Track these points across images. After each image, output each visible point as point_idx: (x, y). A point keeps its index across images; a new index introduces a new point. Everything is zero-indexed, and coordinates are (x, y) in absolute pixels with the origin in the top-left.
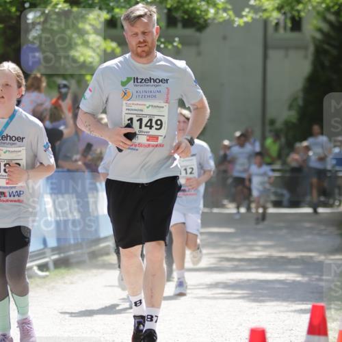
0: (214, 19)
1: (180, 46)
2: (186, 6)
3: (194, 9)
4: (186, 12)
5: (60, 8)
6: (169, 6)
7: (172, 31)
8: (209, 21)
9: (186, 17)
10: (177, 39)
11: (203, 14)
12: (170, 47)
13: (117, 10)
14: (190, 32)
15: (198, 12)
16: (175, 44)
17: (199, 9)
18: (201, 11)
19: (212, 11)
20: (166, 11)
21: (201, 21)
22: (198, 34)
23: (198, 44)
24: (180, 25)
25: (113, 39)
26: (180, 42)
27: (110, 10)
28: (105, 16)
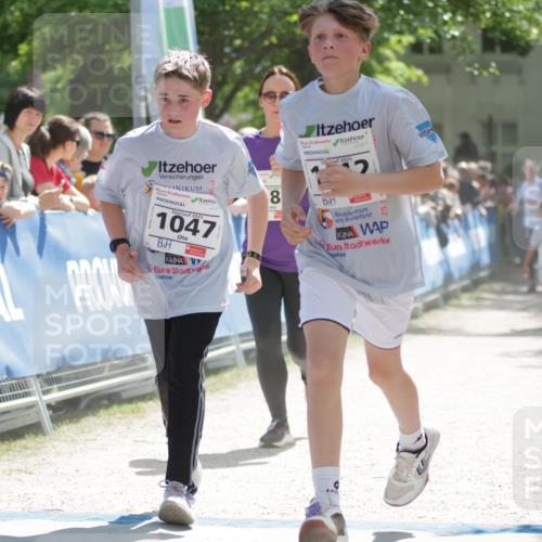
0: (537, 40)
1: (497, 73)
2: (504, 26)
3: (513, 29)
4: (504, 32)
6: (483, 26)
7: (488, 56)
8: (532, 44)
9: (504, 38)
10: (493, 64)
11: (525, 34)
12: (485, 73)
13: (421, 31)
14: (510, 57)
15: (518, 33)
16: (492, 70)
17: (520, 29)
18: (521, 31)
19: (535, 31)
20: (480, 32)
21: (522, 43)
22: (520, 59)
23: (519, 71)
24: (498, 49)
25: (418, 66)
26: (498, 68)
27: (413, 31)
28: (408, 39)
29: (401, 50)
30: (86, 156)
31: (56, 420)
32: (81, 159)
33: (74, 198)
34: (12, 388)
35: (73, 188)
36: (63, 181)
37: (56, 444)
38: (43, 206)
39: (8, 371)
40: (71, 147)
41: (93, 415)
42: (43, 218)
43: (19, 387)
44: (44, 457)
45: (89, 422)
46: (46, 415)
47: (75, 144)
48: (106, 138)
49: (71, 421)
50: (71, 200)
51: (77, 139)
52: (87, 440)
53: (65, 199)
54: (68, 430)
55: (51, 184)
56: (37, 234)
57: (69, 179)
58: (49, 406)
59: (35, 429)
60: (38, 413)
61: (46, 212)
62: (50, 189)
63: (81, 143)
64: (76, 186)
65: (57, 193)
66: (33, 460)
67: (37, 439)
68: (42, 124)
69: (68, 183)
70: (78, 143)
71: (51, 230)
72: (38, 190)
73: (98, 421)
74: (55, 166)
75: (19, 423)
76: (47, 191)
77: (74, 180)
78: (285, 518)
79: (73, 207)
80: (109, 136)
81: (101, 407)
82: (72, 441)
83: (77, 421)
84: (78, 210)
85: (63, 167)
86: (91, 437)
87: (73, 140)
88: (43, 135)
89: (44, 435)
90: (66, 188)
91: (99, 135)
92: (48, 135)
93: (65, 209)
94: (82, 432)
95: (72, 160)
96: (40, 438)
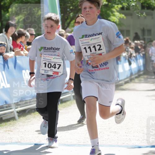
1: (145, 15)
2: (147, 2)
3: (150, 3)
4: (147, 4)
5: (105, 4)
6: (141, 2)
7: (143, 11)
9: (147, 6)
10: (144, 13)
11: (153, 4)
12: (142, 16)
13: (124, 4)
14: (149, 11)
15: (151, 4)
16: (144, 15)
18: (152, 3)
20: (140, 4)
21: (153, 7)
22: (152, 11)
23: (152, 15)
24: (146, 9)
25: (123, 14)
26: (146, 14)
27: (121, 4)
28: (120, 6)
29: (118, 9)
30: (28, 40)
31: (19, 116)
32: (26, 41)
33: (25, 52)
34: (7, 107)
35: (24, 49)
36: (21, 47)
37: (19, 123)
38: (16, 54)
39: (6, 102)
40: (24, 38)
41: (30, 114)
42: (16, 58)
43: (9, 107)
44: (16, 127)
45: (29, 116)
46: (16, 115)
47: (25, 37)
48: (33, 36)
49: (24, 116)
50: (24, 53)
51: (26, 35)
52: (28, 122)
53: (22, 52)
54: (22, 119)
55: (18, 48)
56: (14, 62)
57: (23, 47)
58: (17, 112)
59: (13, 119)
60: (14, 114)
61: (17, 56)
62: (18, 50)
63: (27, 37)
64: (25, 49)
65: (20, 51)
66: (12, 128)
67: (14, 122)
68: (15, 31)
69: (23, 48)
70: (26, 37)
71: (18, 61)
72: (14, 50)
73: (31, 116)
74: (19, 43)
75: (8, 117)
76: (17, 50)
77: (24, 47)
78: (85, 144)
79: (24, 55)
80: (34, 35)
81: (32, 112)
82: (24, 122)
83: (25, 116)
84: (26, 56)
85: (21, 43)
86: (29, 121)
87: (24, 36)
88: (15, 35)
89: (16, 120)
90: (22, 49)
91: (31, 35)
92: (17, 34)
93: (22, 55)
94: (27, 119)
95: (24, 41)
96: (15, 121)
